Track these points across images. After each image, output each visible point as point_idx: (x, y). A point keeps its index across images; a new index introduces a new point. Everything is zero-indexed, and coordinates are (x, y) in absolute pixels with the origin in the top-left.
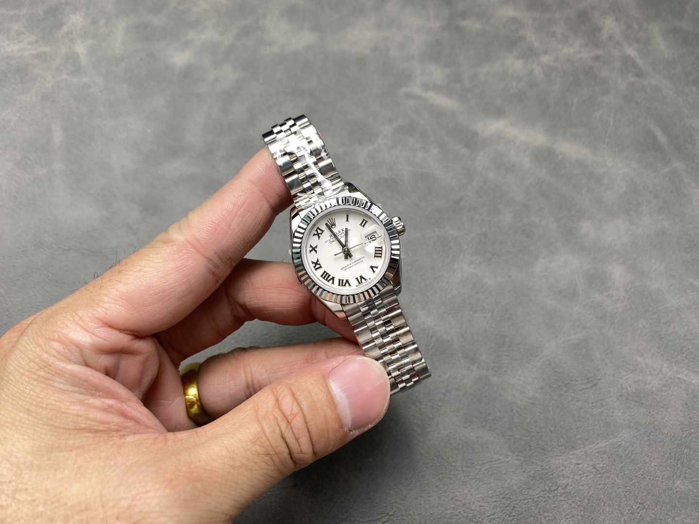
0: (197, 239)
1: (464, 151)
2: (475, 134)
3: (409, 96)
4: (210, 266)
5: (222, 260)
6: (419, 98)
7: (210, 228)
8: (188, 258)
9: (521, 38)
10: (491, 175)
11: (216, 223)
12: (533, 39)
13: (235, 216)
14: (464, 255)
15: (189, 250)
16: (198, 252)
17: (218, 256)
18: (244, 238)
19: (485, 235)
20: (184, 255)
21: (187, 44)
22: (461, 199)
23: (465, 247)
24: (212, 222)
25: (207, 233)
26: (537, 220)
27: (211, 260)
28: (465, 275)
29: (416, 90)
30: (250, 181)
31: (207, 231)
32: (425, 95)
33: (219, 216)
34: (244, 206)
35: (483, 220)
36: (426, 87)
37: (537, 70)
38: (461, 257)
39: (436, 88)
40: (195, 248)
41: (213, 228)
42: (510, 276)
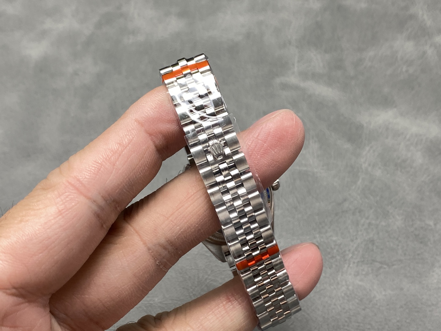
0: (78, 180)
1: (347, 146)
2: (360, 127)
3: (285, 86)
4: (95, 207)
5: (106, 201)
6: (296, 88)
7: (93, 168)
8: (70, 200)
9: (412, 17)
10: (378, 173)
11: (99, 163)
12: (425, 17)
13: (120, 155)
14: (349, 264)
15: (71, 192)
16: (81, 193)
17: (102, 197)
18: (129, 179)
19: (372, 241)
20: (67, 197)
21: (44, 34)
22: (345, 200)
23: (350, 255)
24: (95, 162)
25: (90, 173)
26: (431, 223)
27: (95, 201)
28: (351, 288)
29: (293, 80)
30: (136, 120)
31: (90, 171)
32: (302, 85)
33: (103, 156)
34: (130, 145)
35: (370, 224)
36: (305, 75)
37: (430, 52)
38: (346, 266)
39: (315, 77)
40: (77, 189)
41: (96, 168)
42: (402, 289)
